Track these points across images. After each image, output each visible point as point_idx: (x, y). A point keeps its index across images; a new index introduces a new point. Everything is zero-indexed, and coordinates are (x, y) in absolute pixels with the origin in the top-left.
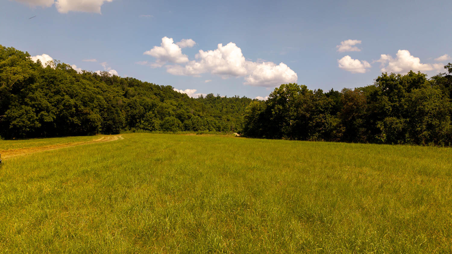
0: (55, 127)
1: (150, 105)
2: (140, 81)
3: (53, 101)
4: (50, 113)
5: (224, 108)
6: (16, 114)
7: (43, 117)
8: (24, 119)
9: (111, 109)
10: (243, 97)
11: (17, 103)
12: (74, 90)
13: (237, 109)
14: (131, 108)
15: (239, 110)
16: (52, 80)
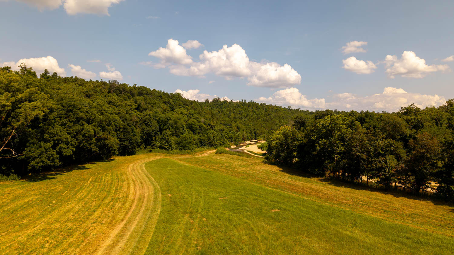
0: (74, 159)
1: (164, 120)
2: (149, 89)
3: (72, 131)
4: (69, 145)
5: (231, 113)
6: (35, 154)
7: (62, 150)
8: (43, 159)
9: (127, 129)
10: (250, 101)
11: (35, 140)
12: (93, 115)
13: (245, 114)
14: (146, 125)
15: (247, 115)
16: (70, 108)
